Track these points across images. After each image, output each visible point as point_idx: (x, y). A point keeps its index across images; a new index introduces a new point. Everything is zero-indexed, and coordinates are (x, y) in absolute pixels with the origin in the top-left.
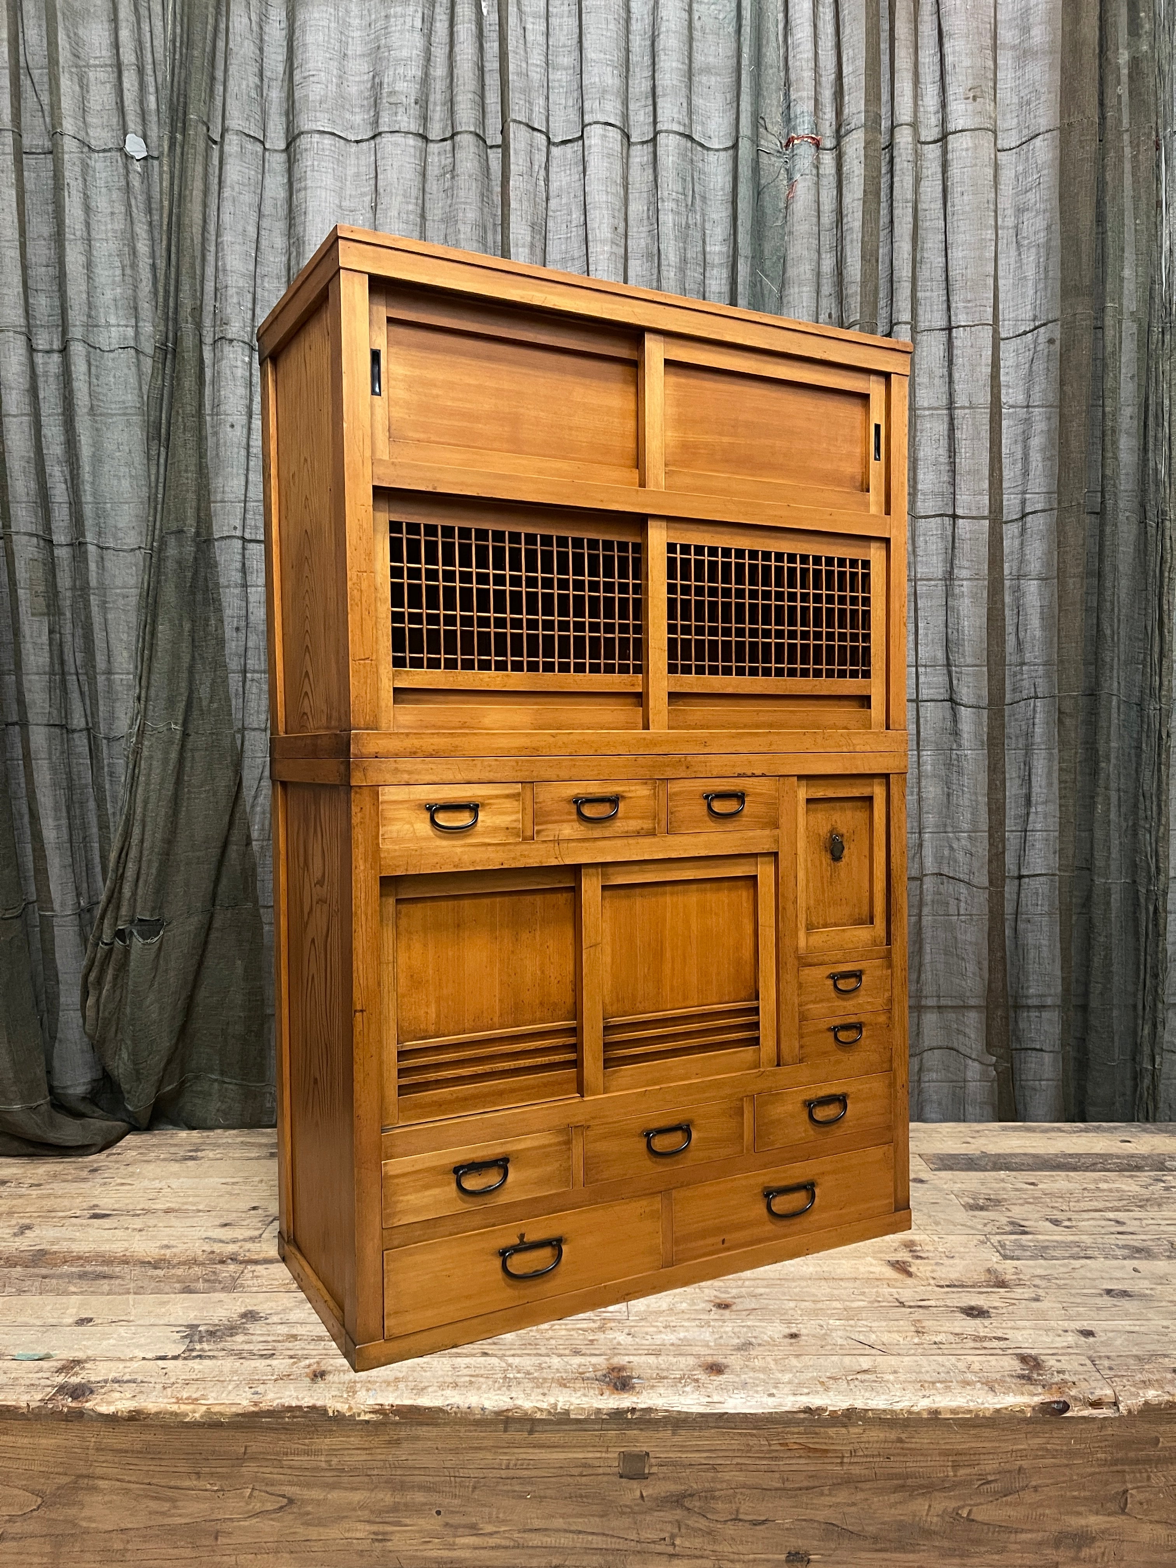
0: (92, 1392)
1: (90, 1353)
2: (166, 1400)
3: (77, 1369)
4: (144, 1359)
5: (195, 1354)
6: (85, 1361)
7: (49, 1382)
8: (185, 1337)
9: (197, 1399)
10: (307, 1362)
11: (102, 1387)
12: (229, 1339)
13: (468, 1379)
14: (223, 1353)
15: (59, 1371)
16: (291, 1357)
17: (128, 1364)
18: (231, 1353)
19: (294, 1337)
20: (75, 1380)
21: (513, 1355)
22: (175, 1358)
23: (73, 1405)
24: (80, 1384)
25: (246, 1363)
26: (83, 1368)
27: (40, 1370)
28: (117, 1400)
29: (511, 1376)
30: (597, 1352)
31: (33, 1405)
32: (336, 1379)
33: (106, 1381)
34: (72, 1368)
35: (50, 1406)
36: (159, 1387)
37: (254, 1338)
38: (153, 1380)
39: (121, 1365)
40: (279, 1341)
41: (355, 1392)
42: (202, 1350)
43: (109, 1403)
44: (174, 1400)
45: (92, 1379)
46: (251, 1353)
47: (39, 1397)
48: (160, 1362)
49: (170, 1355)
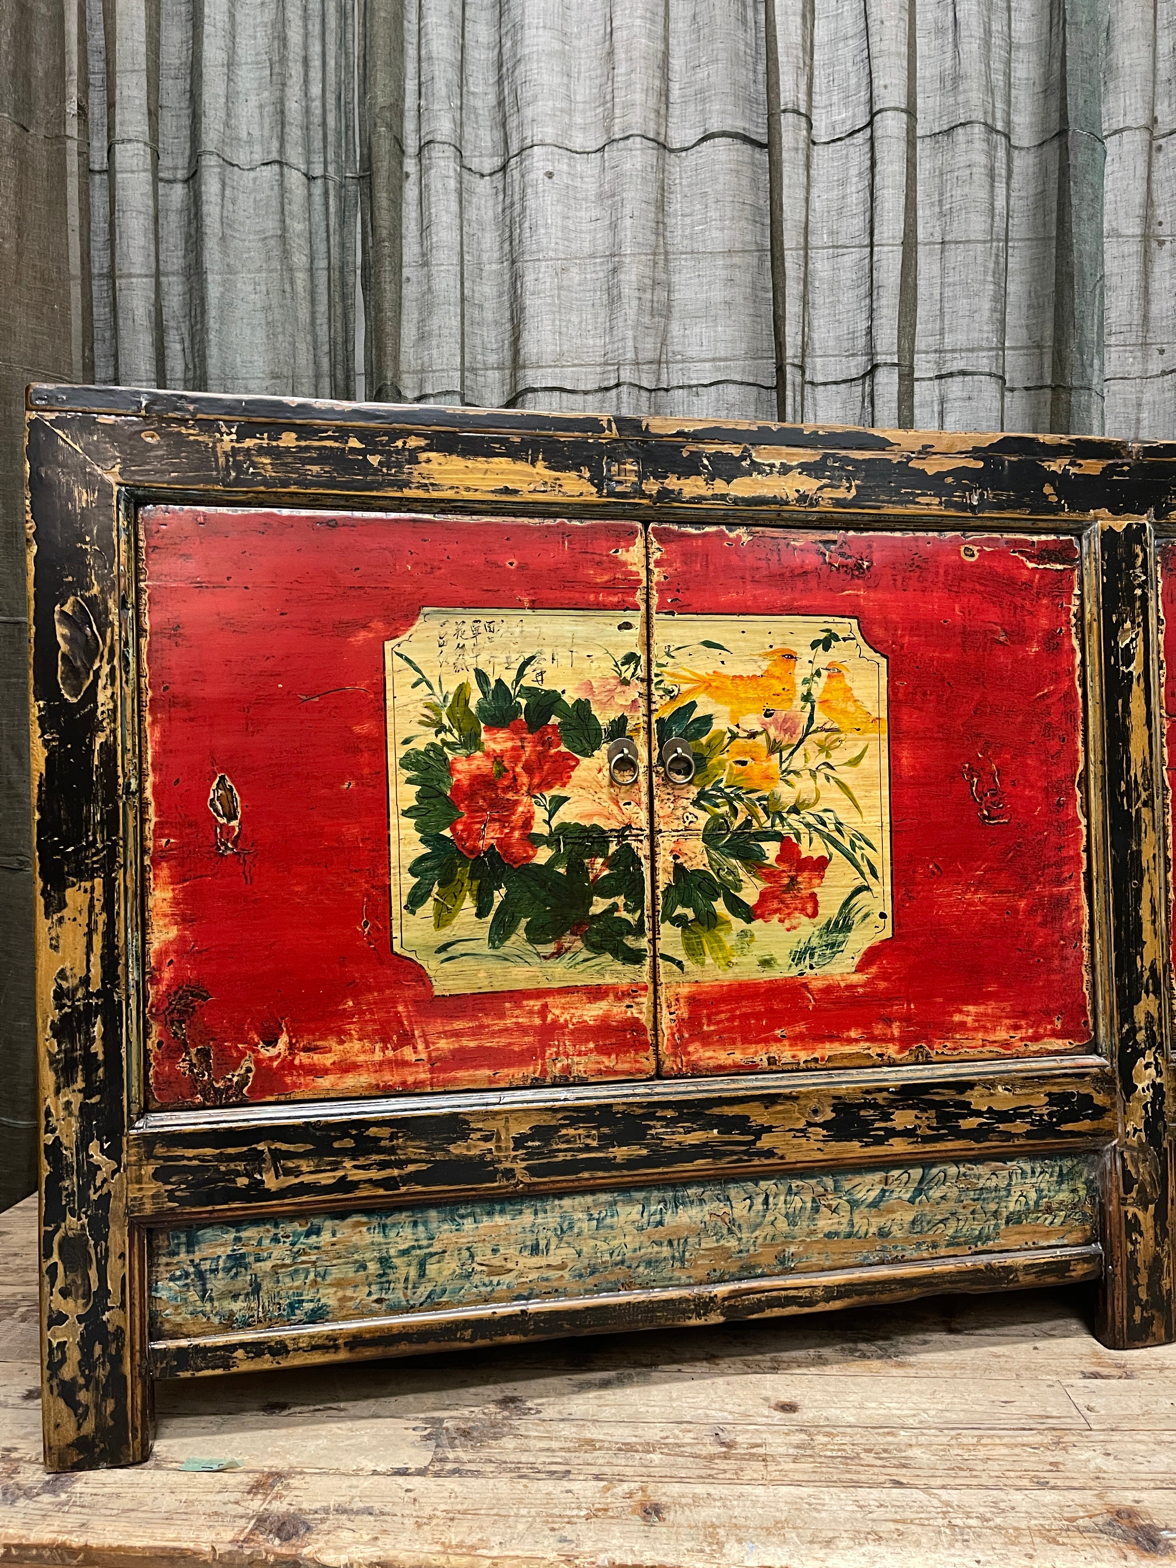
0: (308, 1529)
1: (293, 1460)
2: (426, 1548)
3: (278, 1487)
4: (375, 1473)
5: (449, 1466)
6: (289, 1474)
7: (240, 1510)
8: (427, 1438)
9: (473, 1547)
10: (626, 1487)
11: (323, 1521)
12: (493, 1443)
13: (892, 1526)
14: (490, 1468)
15: (255, 1489)
16: (597, 1478)
17: (354, 1481)
18: (503, 1467)
19: (590, 1444)
20: (279, 1507)
21: (944, 1487)
22: (421, 1472)
23: (284, 1551)
24: (287, 1514)
25: (534, 1486)
26: (287, 1487)
27: (224, 1489)
28: (350, 1544)
29: (958, 1522)
30: (1076, 1484)
31: (222, 1548)
32: (681, 1519)
33: (326, 1511)
34: (272, 1486)
35: (248, 1552)
36: (409, 1523)
37: (532, 1443)
38: (397, 1510)
39: (346, 1482)
40: (569, 1450)
41: (721, 1544)
42: (457, 1460)
43: (338, 1549)
44: (439, 1548)
45: (305, 1506)
46: (532, 1466)
47: (229, 1536)
48: (400, 1480)
49: (413, 1466)
